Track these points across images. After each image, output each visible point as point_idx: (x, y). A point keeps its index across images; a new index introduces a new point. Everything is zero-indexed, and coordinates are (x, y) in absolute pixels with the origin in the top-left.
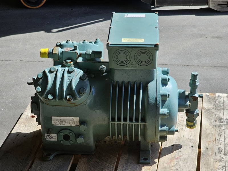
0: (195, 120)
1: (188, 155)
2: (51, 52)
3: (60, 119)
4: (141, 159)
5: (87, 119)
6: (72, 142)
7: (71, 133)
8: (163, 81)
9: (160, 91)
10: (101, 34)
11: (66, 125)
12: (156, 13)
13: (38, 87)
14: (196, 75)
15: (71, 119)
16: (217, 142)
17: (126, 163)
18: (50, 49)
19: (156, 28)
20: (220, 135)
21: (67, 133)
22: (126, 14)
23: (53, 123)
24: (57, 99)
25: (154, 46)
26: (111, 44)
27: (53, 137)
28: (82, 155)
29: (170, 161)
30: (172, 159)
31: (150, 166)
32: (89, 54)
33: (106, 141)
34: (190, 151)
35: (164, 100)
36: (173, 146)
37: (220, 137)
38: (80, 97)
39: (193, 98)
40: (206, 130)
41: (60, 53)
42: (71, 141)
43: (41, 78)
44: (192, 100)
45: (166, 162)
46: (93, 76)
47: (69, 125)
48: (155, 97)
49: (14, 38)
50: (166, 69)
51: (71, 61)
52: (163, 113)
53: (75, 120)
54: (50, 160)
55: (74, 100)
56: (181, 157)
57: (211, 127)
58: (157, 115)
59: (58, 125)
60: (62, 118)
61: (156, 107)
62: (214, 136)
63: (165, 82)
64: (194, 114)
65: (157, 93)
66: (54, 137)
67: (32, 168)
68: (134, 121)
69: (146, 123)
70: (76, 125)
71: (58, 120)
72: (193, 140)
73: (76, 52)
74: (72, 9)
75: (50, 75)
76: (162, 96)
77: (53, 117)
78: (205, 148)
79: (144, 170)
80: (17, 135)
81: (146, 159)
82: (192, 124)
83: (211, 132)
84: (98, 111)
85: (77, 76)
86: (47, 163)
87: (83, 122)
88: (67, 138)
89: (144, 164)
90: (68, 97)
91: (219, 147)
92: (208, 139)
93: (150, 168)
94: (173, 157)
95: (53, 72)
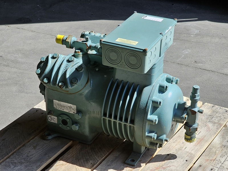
0: (192, 134)
1: (177, 168)
2: (65, 39)
3: (60, 103)
4: (128, 160)
5: (83, 109)
6: (68, 128)
7: (68, 119)
8: (161, 88)
9: (152, 97)
10: (184, 34)
11: (65, 111)
12: (175, 19)
13: (39, 69)
14: (197, 89)
15: (70, 106)
16: (215, 162)
17: (113, 160)
18: (65, 36)
19: (160, 34)
20: (222, 156)
21: (65, 118)
22: (145, 15)
23: (55, 106)
24: (51, 84)
25: (142, 51)
26: (103, 41)
27: (53, 119)
28: (79, 142)
29: (155, 169)
30: (159, 167)
31: (133, 168)
32: (98, 48)
33: (109, 135)
34: (181, 164)
35: (155, 106)
36: (168, 155)
37: (221, 158)
38: (71, 86)
39: (191, 112)
40: (212, 148)
41: (73, 42)
42: (68, 126)
43: (43, 62)
44: (190, 113)
45: (151, 169)
46: (97, 69)
47: (67, 111)
48: (146, 102)
49: (102, 22)
50: (171, 77)
51: (80, 51)
52: (151, 119)
53: (73, 108)
54: (49, 140)
55: (65, 88)
56: (168, 168)
57: (219, 146)
58: (145, 120)
59: (58, 109)
60: (63, 103)
61: (145, 112)
62: (216, 156)
63: (162, 90)
64: (191, 128)
65: (150, 98)
66: (55, 120)
67: (29, 143)
68: (123, 121)
69: (134, 125)
70: (74, 113)
71: (58, 104)
72: (192, 154)
73: (86, 44)
74: (173, 5)
75: (52, 60)
76: (154, 102)
77: (54, 100)
78: (198, 165)
79: (125, 170)
80: (37, 111)
81: (133, 161)
82: (189, 137)
83: (216, 151)
84: (93, 104)
85: (74, 66)
86: (45, 141)
87: (79, 111)
88: (65, 122)
89: (129, 165)
90: (60, 84)
91: (213, 167)
92: (208, 158)
93: (132, 170)
94: (161, 165)
95: (56, 58)
